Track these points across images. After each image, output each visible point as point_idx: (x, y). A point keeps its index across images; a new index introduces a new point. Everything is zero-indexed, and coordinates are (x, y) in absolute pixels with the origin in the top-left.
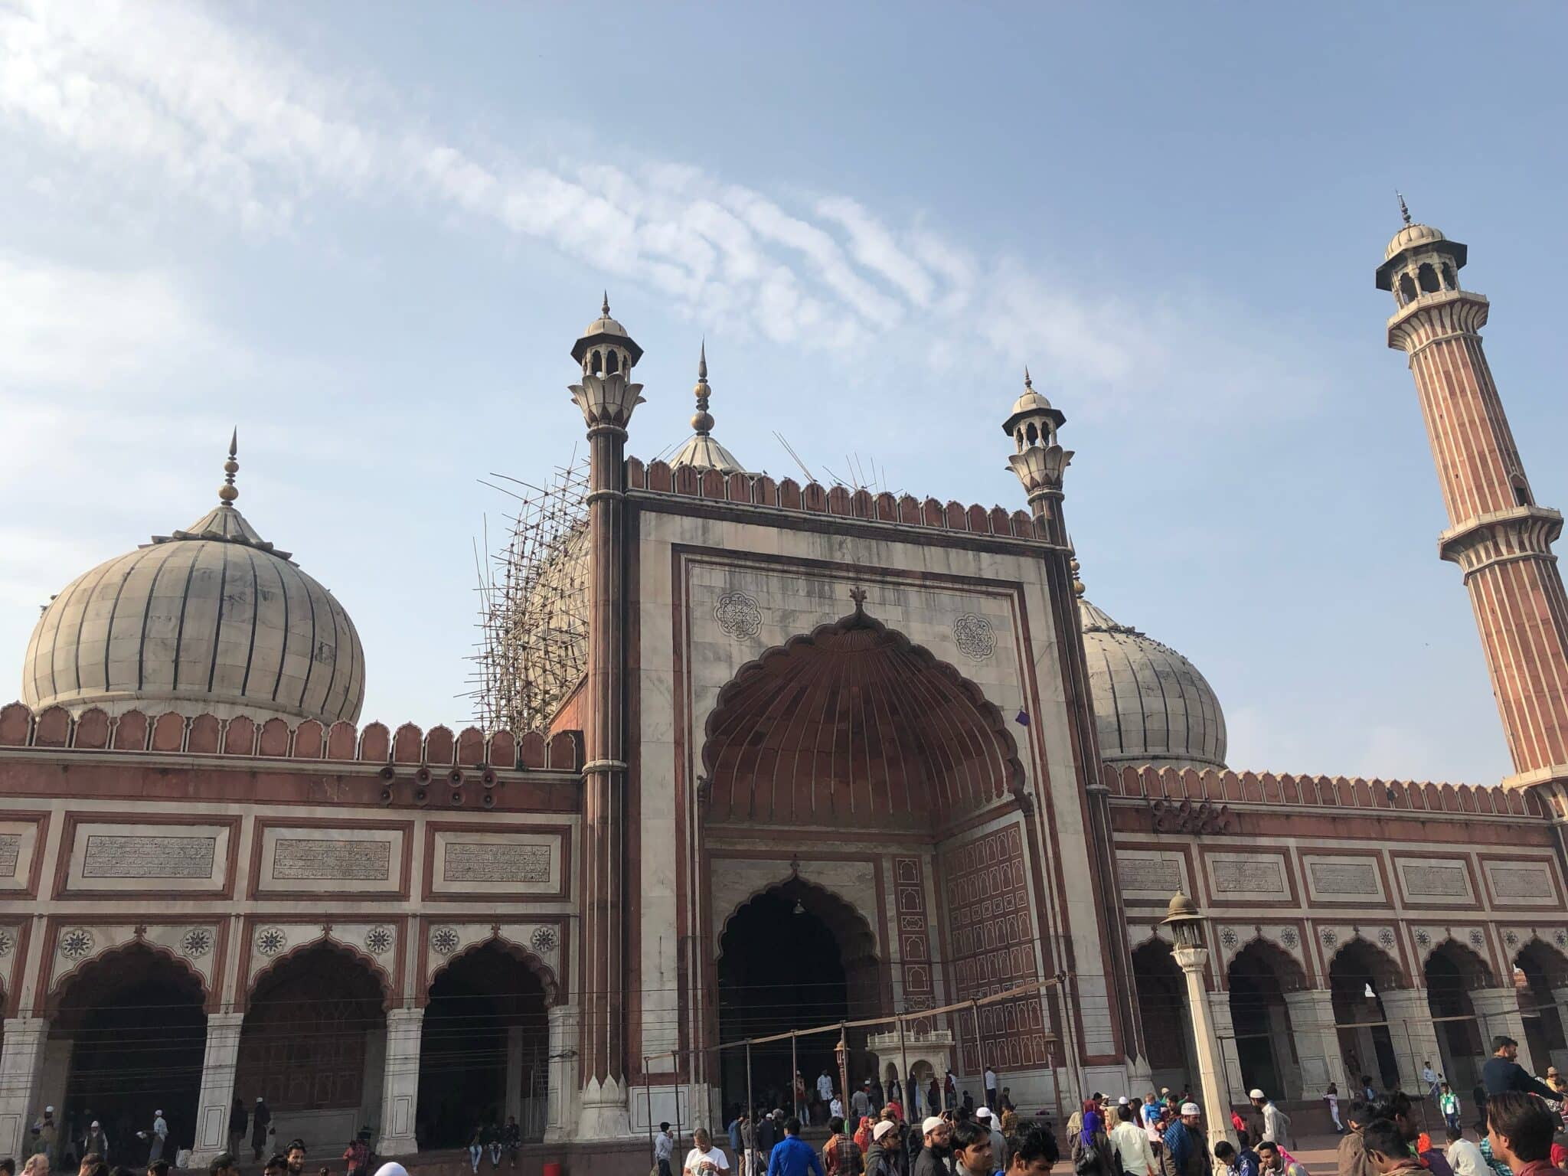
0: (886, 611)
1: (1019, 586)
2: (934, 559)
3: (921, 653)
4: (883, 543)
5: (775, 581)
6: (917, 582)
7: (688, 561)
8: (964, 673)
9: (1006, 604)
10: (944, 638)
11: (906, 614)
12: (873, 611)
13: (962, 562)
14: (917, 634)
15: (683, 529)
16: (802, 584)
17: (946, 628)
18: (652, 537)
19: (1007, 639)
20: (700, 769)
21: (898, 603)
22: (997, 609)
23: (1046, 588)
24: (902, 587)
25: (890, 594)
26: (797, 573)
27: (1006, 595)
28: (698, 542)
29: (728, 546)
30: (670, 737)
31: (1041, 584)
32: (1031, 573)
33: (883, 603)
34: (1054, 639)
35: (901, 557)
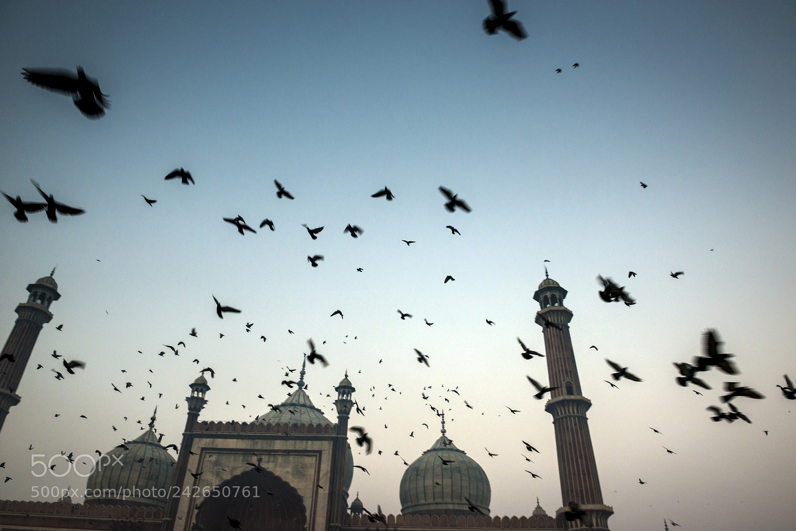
0: (268, 465)
1: (320, 452)
2: (290, 445)
3: (278, 478)
4: (273, 441)
5: (232, 457)
6: (283, 454)
7: (206, 453)
8: (292, 485)
9: (314, 459)
10: (288, 472)
11: (276, 466)
12: (264, 465)
13: (301, 445)
14: (278, 472)
15: (205, 442)
16: (241, 458)
17: (290, 470)
18: (196, 446)
19: (312, 472)
20: (194, 521)
21: (273, 462)
22: (310, 461)
23: (331, 452)
24: (276, 456)
25: (272, 459)
26: (240, 454)
27: (314, 455)
28: (210, 447)
29: (219, 447)
30: (186, 511)
31: (330, 450)
32: (326, 447)
33: (268, 462)
34: (329, 470)
35: (278, 445)
